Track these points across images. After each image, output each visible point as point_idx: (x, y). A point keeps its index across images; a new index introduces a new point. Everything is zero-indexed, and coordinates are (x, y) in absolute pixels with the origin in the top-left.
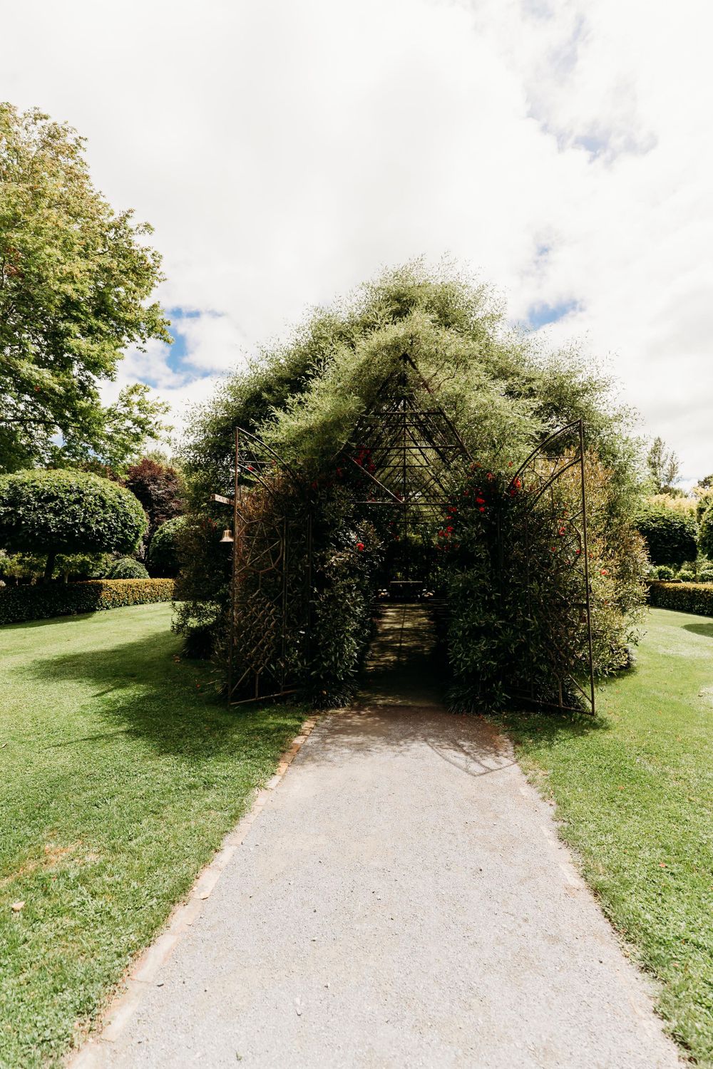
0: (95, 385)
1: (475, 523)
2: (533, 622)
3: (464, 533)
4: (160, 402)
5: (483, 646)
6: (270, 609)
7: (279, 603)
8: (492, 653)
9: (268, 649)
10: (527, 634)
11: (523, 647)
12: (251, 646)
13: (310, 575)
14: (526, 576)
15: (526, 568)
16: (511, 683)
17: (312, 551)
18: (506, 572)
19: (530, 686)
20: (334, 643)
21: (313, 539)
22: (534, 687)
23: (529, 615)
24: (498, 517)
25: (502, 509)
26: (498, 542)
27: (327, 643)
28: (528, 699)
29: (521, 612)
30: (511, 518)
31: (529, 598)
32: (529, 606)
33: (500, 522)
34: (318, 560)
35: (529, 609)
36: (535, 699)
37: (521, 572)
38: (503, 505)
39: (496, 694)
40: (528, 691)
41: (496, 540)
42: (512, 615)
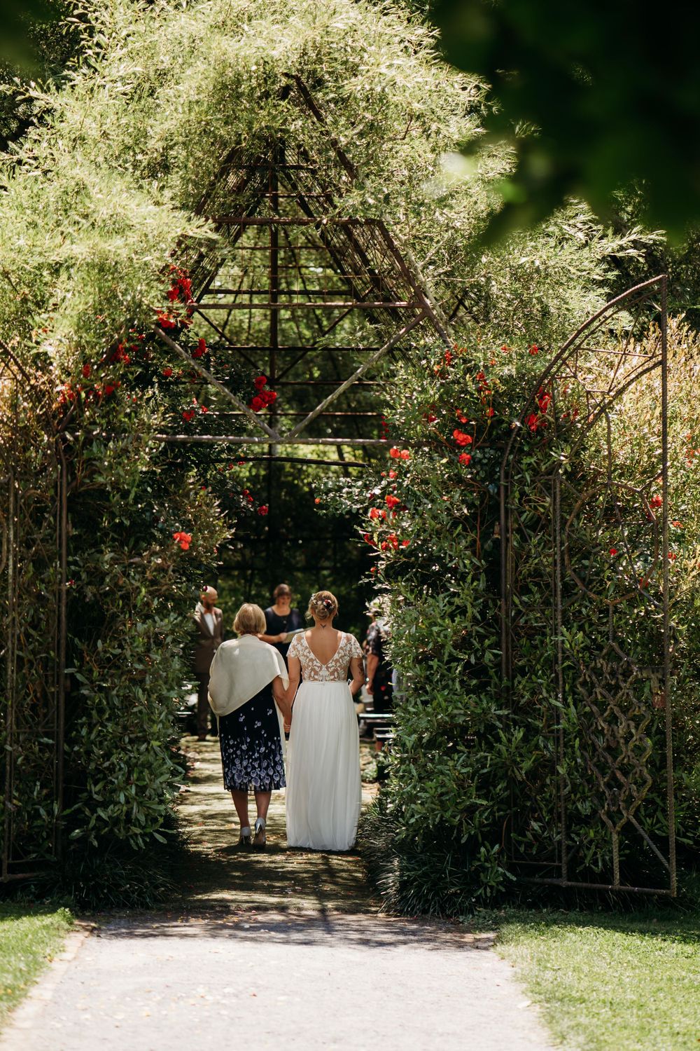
8: (478, 782)
10: (556, 740)
11: (545, 767)
13: (63, 609)
14: (556, 610)
15: (556, 595)
16: (522, 849)
17: (68, 555)
18: (517, 601)
19: (560, 851)
20: (122, 765)
21: (70, 526)
22: (568, 853)
23: (560, 696)
24: (502, 476)
25: (511, 457)
26: (500, 534)
27: (107, 764)
28: (556, 881)
29: (544, 690)
30: (529, 479)
31: (560, 659)
32: (560, 676)
33: (506, 488)
34: (84, 576)
35: (561, 683)
36: (569, 880)
37: (547, 603)
38: (513, 447)
39: (485, 869)
40: (556, 864)
41: (497, 529)
42: (527, 696)
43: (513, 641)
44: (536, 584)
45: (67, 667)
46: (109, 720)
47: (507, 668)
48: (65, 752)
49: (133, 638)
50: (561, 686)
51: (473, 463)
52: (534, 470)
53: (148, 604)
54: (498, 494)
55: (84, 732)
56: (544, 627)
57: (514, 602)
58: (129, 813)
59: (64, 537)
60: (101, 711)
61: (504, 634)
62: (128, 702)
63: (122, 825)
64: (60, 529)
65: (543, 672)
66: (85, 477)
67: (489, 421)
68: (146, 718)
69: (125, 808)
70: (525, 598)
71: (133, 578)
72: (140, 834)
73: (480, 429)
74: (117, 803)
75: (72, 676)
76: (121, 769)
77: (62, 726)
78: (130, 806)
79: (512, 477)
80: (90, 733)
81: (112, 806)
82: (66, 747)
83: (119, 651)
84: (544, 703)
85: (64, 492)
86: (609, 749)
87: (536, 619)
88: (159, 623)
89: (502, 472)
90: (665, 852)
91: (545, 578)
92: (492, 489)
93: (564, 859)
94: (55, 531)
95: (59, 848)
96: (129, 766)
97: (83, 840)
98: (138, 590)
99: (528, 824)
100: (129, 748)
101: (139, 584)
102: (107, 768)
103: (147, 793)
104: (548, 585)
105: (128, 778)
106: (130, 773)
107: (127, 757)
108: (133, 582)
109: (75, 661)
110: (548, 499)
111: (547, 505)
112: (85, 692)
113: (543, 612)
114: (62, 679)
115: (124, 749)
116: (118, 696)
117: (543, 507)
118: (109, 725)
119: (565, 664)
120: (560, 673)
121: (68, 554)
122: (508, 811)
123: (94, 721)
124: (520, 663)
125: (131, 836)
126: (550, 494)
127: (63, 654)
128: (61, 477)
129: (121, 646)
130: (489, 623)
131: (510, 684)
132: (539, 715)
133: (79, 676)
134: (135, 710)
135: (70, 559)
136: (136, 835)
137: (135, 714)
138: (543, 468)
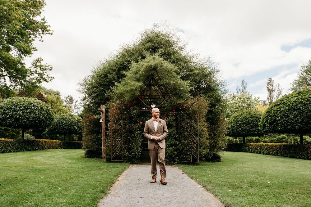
0: (23, 59)
1: (172, 116)
2: (186, 142)
3: (169, 119)
4: (47, 65)
5: (173, 148)
6: (119, 138)
7: (121, 137)
8: (175, 150)
9: (119, 149)
10: (185, 145)
11: (183, 149)
12: (116, 147)
13: (128, 130)
14: (185, 130)
16: (180, 158)
24: (179, 115)
26: (178, 122)
29: (183, 140)
30: (182, 115)
31: (185, 136)
34: (130, 127)
36: (186, 161)
39: (176, 160)
40: (184, 159)
43: (180, 134)
56: (183, 132)
57: (180, 130)
59: (128, 122)
60: (132, 142)
77: (128, 144)
81: (134, 153)
85: (128, 117)
86: (191, 146)
90: (198, 158)
91: (184, 127)
95: (128, 157)
97: (131, 156)
102: (133, 148)
109: (130, 136)
112: (131, 140)
114: (128, 138)
122: (179, 154)
126: (184, 117)
130: (177, 132)
131: (179, 139)
132: (183, 143)
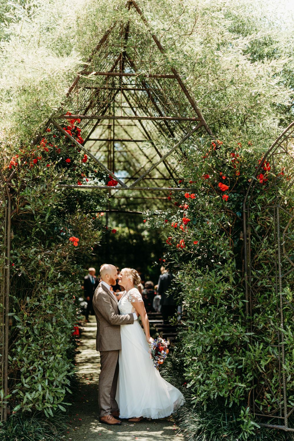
13: (8, 279)
14: (278, 278)
15: (278, 269)
16: (261, 409)
17: (11, 250)
18: (254, 273)
19: (283, 410)
20: (40, 368)
21: (13, 233)
22: (288, 412)
23: (282, 325)
24: (244, 207)
25: (249, 197)
26: (243, 238)
27: (31, 368)
28: (281, 427)
29: (271, 322)
30: (260, 208)
31: (281, 305)
32: (282, 314)
33: (246, 213)
34: (19, 261)
35: (282, 318)
36: (289, 427)
37: (272, 274)
38: (250, 192)
39: (243, 422)
40: (281, 417)
41: (241, 235)
42: (262, 325)
43: (252, 295)
44: (266, 264)
45: (10, 312)
46: (33, 342)
47: (249, 310)
48: (9, 360)
49: (46, 296)
50: (282, 320)
51: (229, 200)
52: (263, 202)
53: (55, 277)
54: (242, 217)
55: (19, 349)
56: (271, 287)
57: (252, 274)
58: (44, 397)
59: (9, 240)
61: (247, 291)
62: (43, 332)
63: (40, 402)
64: (7, 236)
65: (272, 311)
66: (21, 207)
67: (237, 178)
68: (54, 341)
69: (42, 393)
70: (259, 272)
71: (47, 262)
72: (51, 407)
73: (232, 182)
74: (37, 391)
75: (12, 317)
76: (39, 370)
77: (7, 346)
78: (45, 391)
79: (250, 207)
80: (22, 350)
81: (34, 392)
82: (10, 358)
83: (38, 303)
84: (272, 328)
85: (9, 215)
87: (266, 282)
88: (61, 287)
89: (244, 205)
91: (271, 261)
92: (238, 214)
93: (286, 416)
94: (4, 236)
95: (5, 415)
96: (44, 369)
98: (49, 269)
99: (264, 395)
100: (45, 358)
101: (50, 265)
102: (32, 370)
103: (55, 384)
104: (273, 264)
105: (44, 376)
106: (44, 372)
107: (43, 363)
108: (47, 264)
109: (14, 309)
110: (272, 218)
111: (271, 221)
112: (20, 327)
113: (270, 279)
114: (7, 320)
115: (42, 359)
116: (37, 329)
117: (269, 222)
118: (33, 345)
119: (285, 308)
120: (281, 312)
121: (11, 248)
122: (252, 387)
123: (24, 344)
124: (257, 307)
125: (45, 408)
126: (273, 216)
127: (7, 305)
128: (7, 206)
129: (39, 301)
130: (239, 285)
131: (251, 318)
132: (269, 335)
133: (16, 318)
134: (47, 336)
135: (12, 252)
136: (48, 408)
137: (48, 338)
138: (268, 202)
